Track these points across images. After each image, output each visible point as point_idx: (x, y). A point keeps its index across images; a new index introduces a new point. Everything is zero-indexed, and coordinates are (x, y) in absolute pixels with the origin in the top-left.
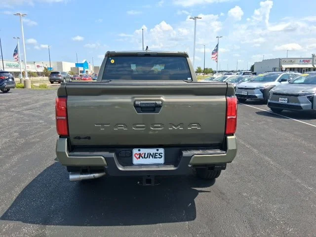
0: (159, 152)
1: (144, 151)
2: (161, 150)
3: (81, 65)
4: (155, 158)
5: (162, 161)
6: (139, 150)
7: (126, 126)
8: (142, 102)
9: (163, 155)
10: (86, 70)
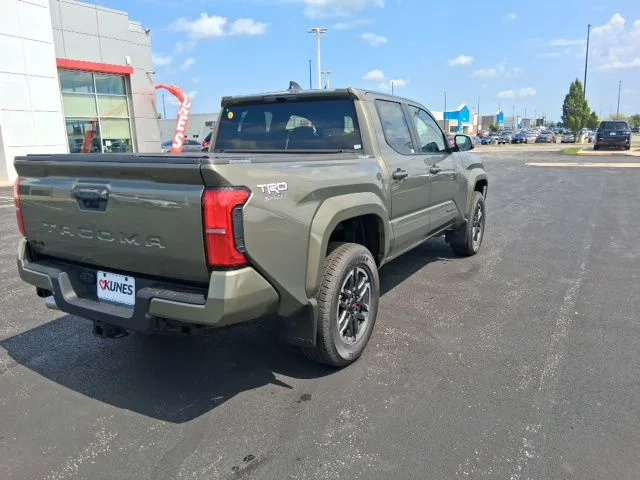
0: (128, 283)
2: (131, 281)
3: (455, 115)
4: (124, 292)
5: (132, 300)
6: (105, 275)
7: (72, 230)
9: (133, 289)
10: (464, 124)
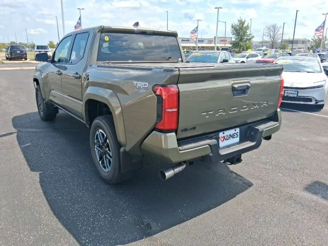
0: (236, 132)
1: (227, 133)
2: (238, 130)
4: (234, 138)
5: (237, 140)
6: (224, 133)
7: (224, 110)
8: (239, 85)
9: (238, 134)
